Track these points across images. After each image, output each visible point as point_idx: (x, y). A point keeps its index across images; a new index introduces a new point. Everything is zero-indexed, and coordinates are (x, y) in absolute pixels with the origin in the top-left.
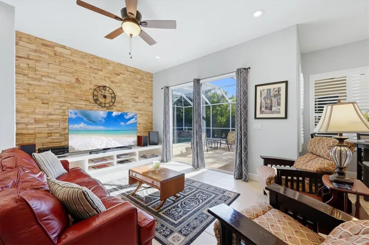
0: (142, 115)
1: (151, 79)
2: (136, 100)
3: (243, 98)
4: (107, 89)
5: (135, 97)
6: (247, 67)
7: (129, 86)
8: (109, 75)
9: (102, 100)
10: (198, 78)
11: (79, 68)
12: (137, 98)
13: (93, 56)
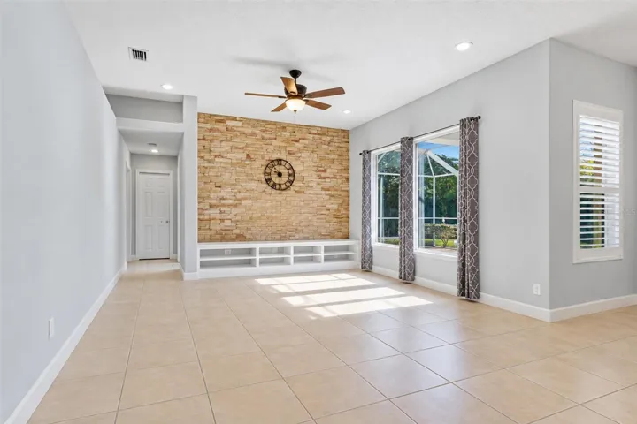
0: (332, 196)
1: (346, 140)
2: (323, 175)
3: (470, 167)
4: (283, 163)
5: (320, 171)
6: (476, 116)
7: (312, 155)
8: (284, 144)
9: (275, 179)
10: (409, 136)
11: (249, 141)
12: (325, 171)
13: (266, 121)
